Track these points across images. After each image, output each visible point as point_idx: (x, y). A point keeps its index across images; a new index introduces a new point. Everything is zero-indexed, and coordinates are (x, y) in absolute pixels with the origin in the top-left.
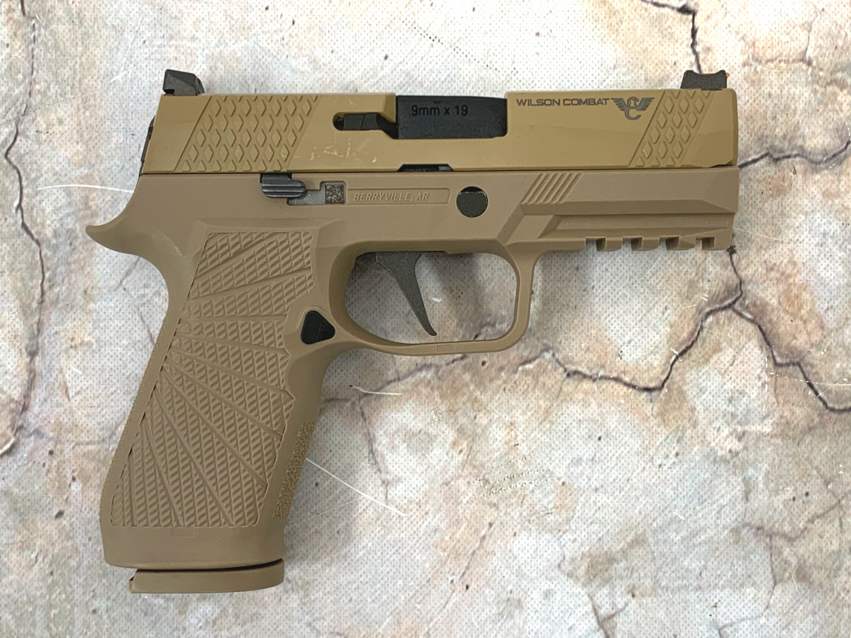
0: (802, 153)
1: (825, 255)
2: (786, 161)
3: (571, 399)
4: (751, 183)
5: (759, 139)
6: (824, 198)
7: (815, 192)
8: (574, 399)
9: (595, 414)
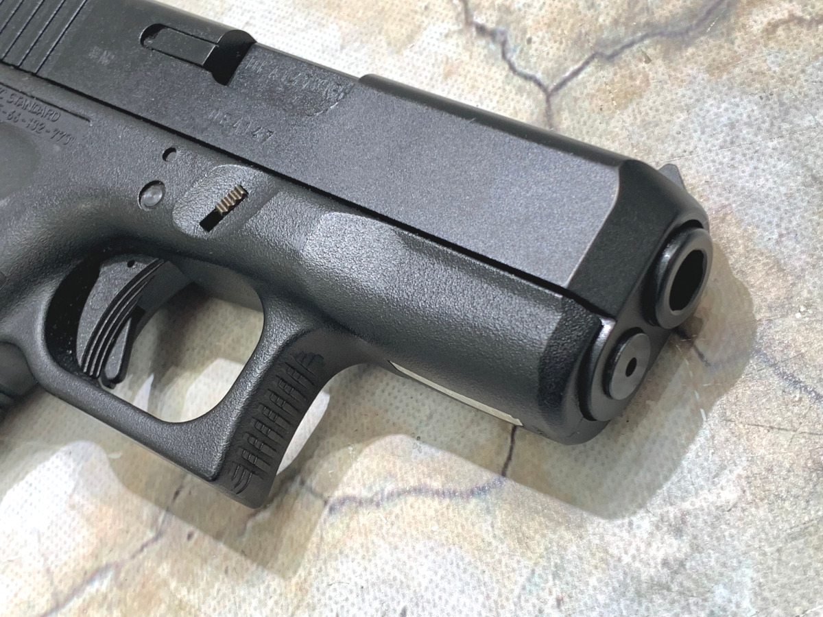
0: (654, 31)
1: (744, 155)
2: (627, 51)
3: (341, 553)
4: (580, 103)
5: (575, 43)
6: (712, 75)
7: (694, 72)
8: (347, 551)
9: (388, 568)
